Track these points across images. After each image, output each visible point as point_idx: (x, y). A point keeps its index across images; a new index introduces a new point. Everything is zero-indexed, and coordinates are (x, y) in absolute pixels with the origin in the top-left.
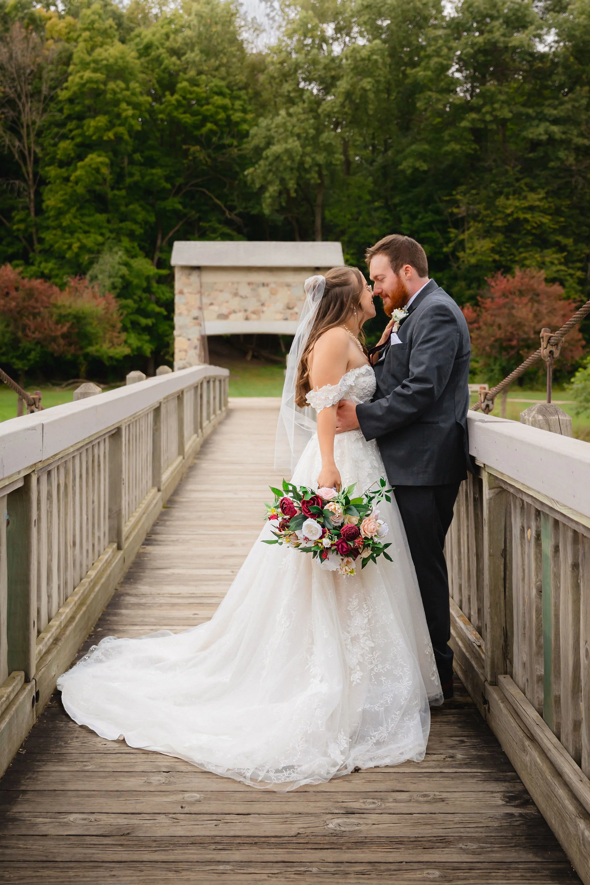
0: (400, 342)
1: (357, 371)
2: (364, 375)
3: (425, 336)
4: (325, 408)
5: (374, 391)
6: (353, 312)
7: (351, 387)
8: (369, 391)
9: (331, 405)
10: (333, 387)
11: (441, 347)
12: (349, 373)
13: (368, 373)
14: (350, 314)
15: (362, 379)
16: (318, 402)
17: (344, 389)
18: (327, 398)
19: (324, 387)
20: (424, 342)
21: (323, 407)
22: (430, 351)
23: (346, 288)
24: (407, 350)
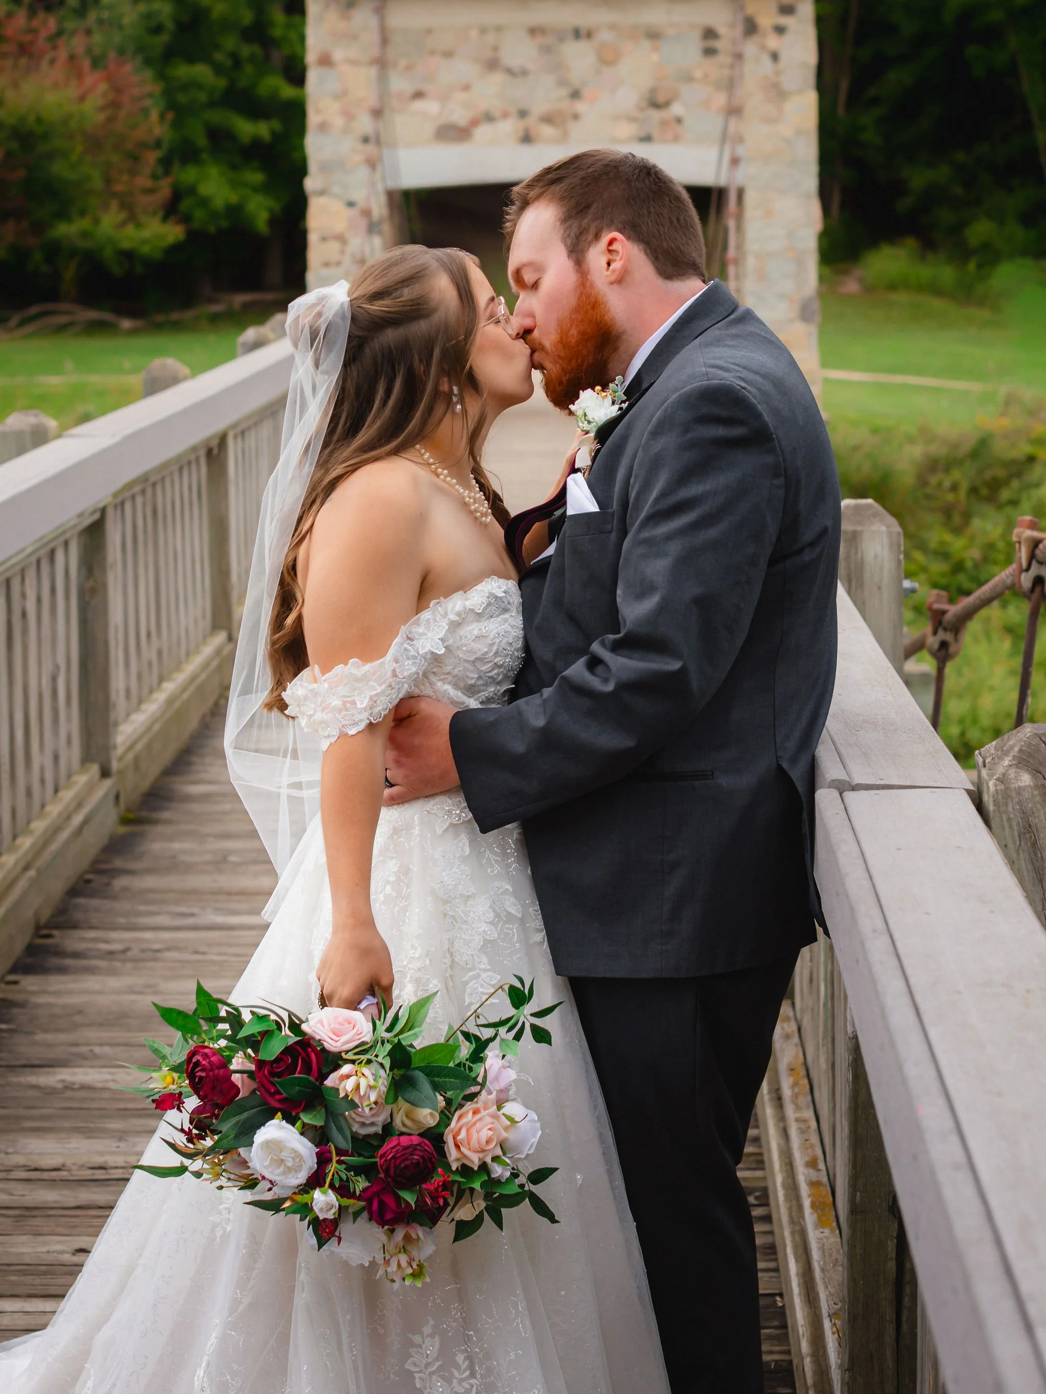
0: (592, 507)
1: (457, 603)
2: (479, 616)
3: (663, 495)
4: (343, 736)
5: (517, 664)
6: (449, 404)
7: (436, 659)
8: (496, 666)
9: (362, 726)
10: (368, 667)
11: (712, 533)
12: (425, 615)
13: (497, 606)
14: (440, 409)
15: (473, 629)
16: (319, 716)
17: (410, 668)
18: (348, 705)
19: (339, 669)
20: (657, 517)
21: (335, 733)
22: (675, 548)
23: (421, 327)
24: (614, 535)
